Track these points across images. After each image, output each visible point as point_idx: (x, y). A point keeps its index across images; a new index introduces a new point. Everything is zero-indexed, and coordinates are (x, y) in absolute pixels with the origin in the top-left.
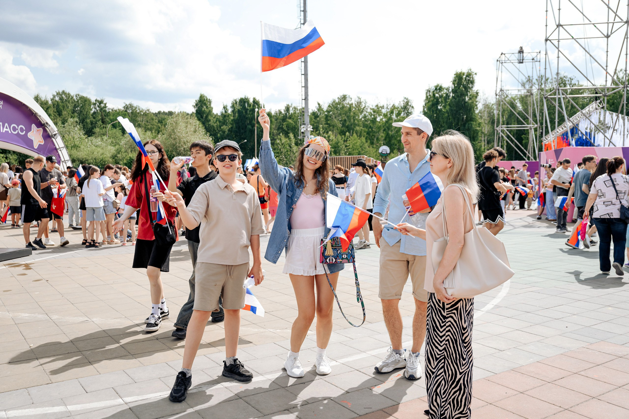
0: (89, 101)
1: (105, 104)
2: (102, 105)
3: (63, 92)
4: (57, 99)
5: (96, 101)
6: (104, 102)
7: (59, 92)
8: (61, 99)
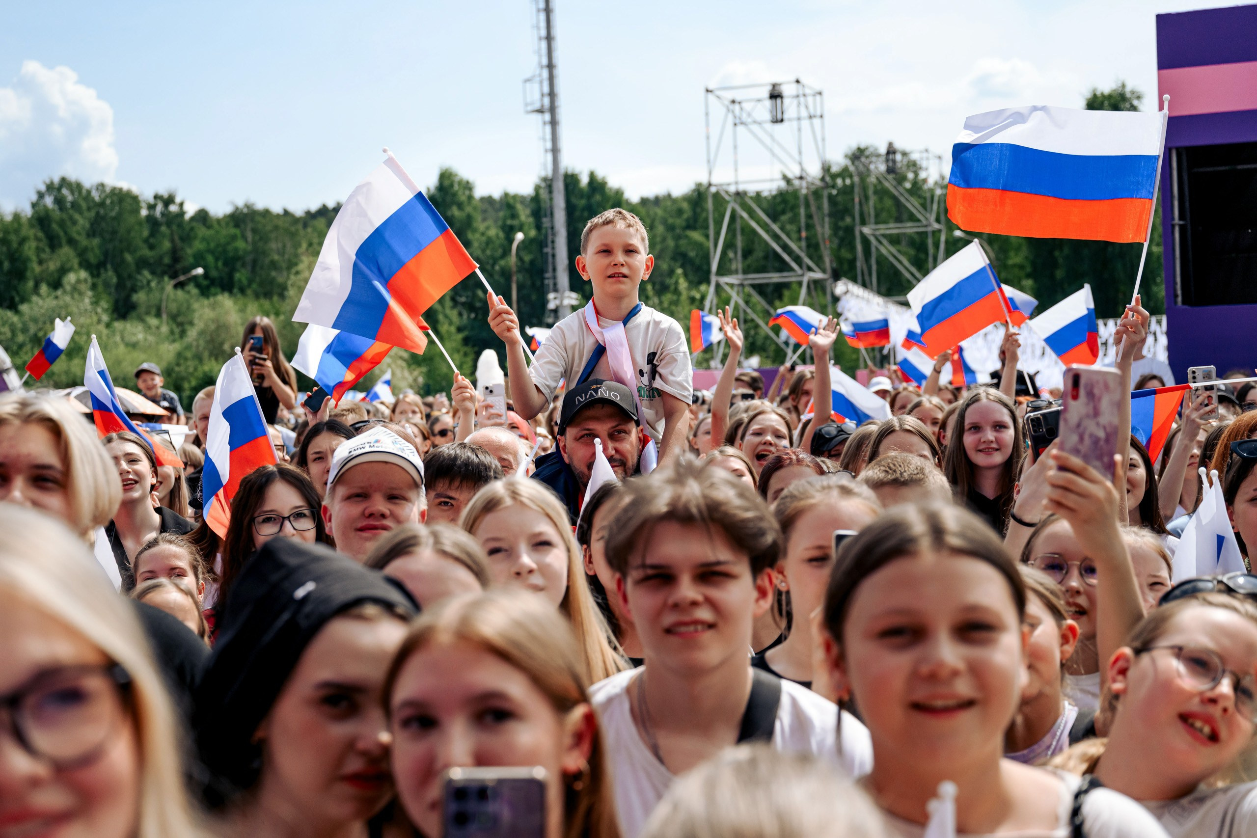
0: (135, 199)
1: (181, 205)
2: (173, 208)
3: (63, 180)
4: (49, 201)
5: (156, 197)
6: (178, 200)
7: (52, 183)
8: (59, 201)
